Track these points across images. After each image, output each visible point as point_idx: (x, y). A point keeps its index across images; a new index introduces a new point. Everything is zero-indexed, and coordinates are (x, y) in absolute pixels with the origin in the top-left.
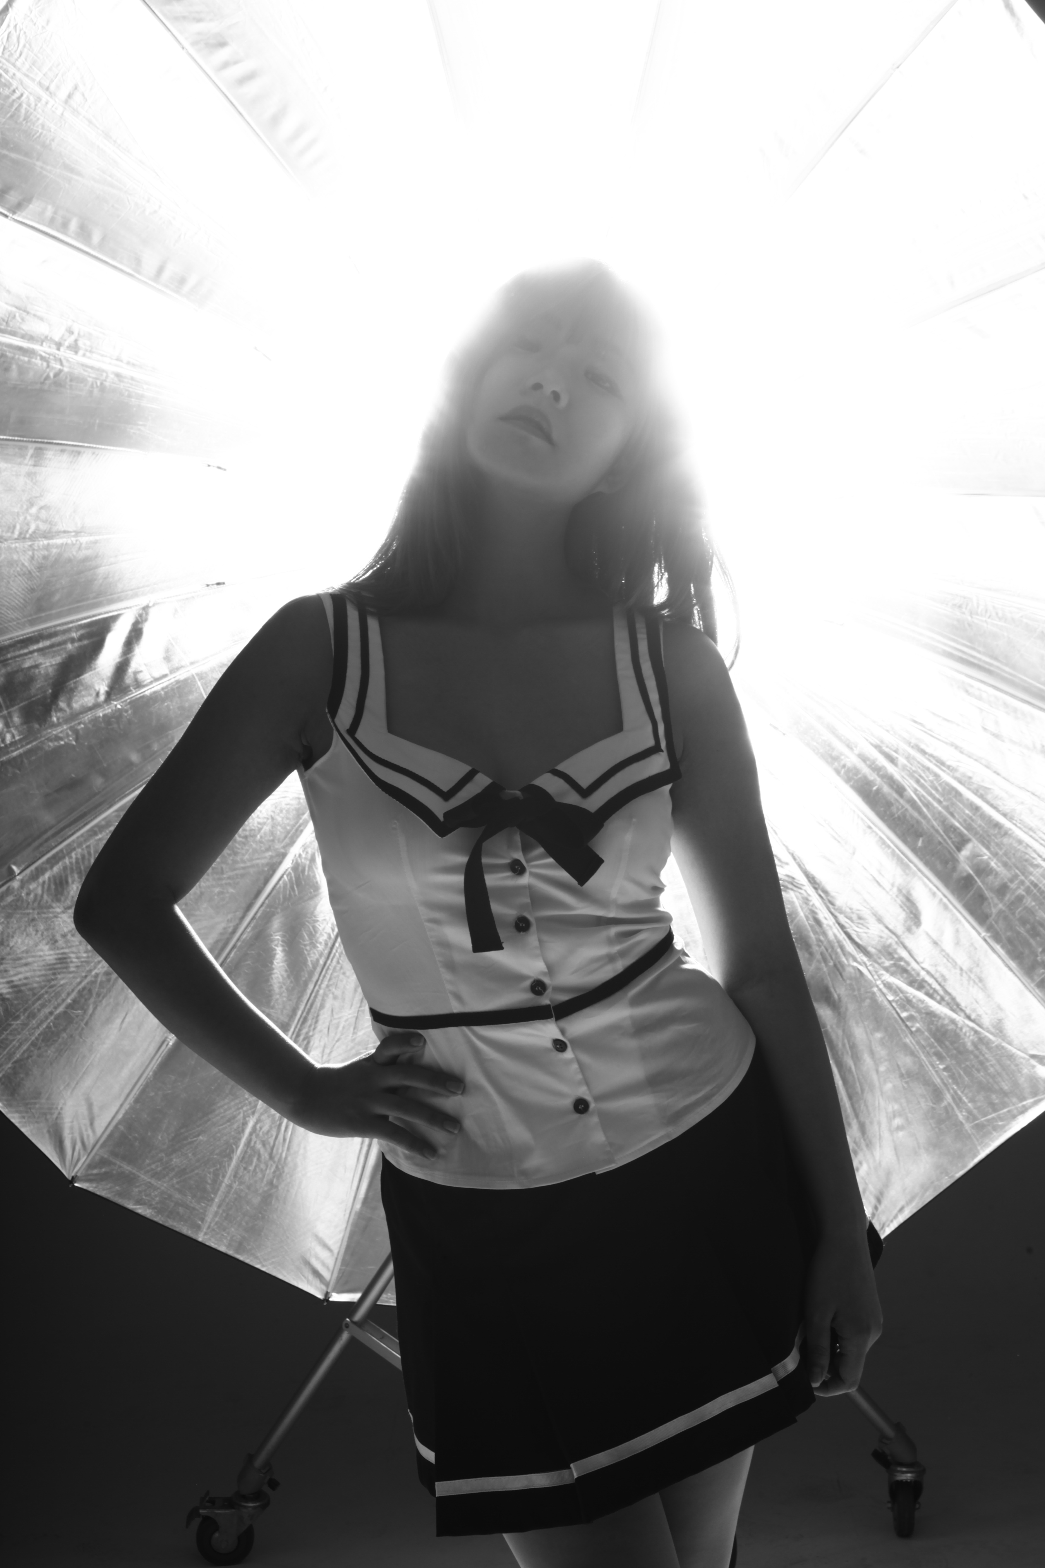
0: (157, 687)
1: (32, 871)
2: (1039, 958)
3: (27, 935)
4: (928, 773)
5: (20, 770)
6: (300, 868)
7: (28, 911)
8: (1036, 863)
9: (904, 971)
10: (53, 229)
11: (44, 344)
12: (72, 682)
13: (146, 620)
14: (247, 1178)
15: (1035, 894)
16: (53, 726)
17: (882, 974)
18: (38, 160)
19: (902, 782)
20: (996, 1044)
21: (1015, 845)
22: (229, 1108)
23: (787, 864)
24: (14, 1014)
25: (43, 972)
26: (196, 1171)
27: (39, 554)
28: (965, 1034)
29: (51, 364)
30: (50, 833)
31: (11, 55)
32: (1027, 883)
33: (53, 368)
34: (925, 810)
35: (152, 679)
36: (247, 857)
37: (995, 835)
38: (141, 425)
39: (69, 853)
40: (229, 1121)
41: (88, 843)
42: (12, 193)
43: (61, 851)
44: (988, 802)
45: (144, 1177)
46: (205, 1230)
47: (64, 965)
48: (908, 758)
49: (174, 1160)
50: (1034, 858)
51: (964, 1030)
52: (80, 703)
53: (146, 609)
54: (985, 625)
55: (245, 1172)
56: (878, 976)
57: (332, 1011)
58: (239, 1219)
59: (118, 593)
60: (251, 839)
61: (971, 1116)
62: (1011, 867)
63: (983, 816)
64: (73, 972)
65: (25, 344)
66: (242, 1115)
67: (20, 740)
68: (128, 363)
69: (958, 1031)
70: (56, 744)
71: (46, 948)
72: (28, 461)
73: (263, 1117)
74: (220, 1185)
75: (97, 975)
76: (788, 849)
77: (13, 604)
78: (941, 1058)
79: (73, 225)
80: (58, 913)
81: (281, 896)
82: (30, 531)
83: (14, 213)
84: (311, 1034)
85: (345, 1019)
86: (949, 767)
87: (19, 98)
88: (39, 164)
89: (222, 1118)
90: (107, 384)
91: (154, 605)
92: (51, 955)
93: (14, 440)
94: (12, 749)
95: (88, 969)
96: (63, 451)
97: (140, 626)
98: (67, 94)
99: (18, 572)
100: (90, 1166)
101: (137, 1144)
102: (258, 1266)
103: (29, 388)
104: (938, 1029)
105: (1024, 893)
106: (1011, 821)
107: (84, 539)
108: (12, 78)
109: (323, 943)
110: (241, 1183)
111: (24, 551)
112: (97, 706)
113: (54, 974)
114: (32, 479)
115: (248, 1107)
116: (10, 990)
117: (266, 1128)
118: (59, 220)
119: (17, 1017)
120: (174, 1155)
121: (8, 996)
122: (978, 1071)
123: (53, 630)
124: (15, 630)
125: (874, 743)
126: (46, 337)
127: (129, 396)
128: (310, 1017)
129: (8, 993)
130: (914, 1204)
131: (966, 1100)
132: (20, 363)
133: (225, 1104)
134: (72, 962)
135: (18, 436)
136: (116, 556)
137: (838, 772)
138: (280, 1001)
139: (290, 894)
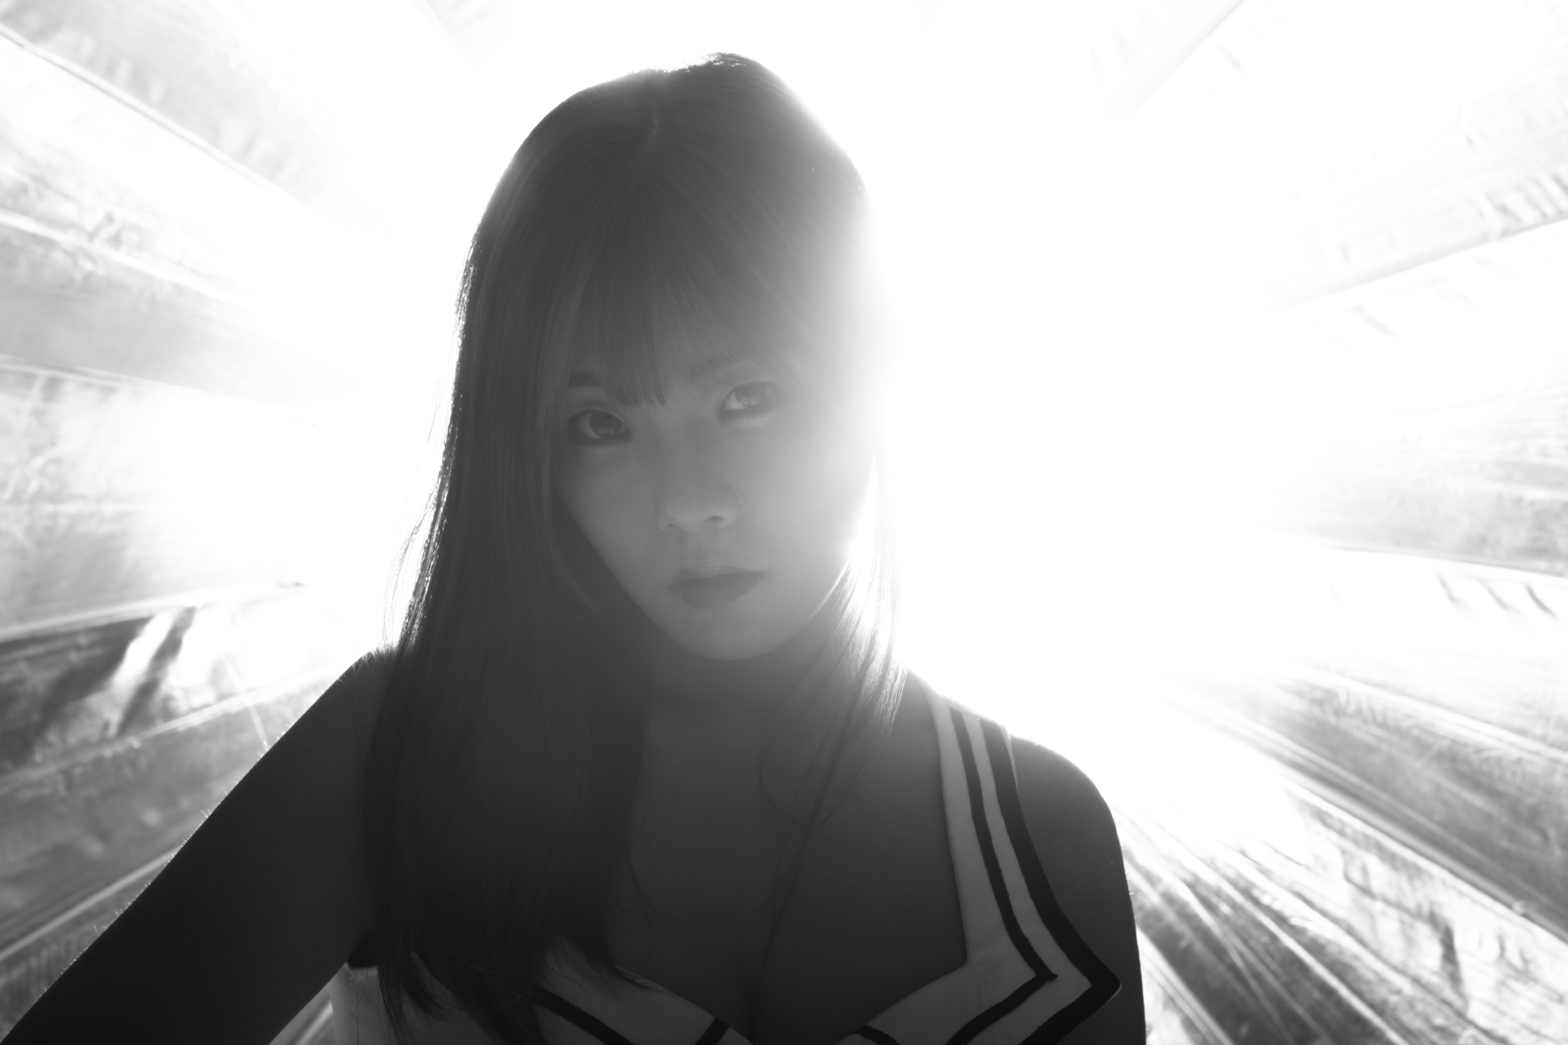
0: (194, 720)
4: (1260, 932)
10: (92, 72)
11: (70, 232)
12: (69, 708)
13: (188, 628)
16: (35, 767)
19: (1223, 940)
27: (40, 525)
29: (79, 263)
34: (1253, 984)
35: (189, 709)
39: (38, 951)
42: (32, 13)
43: (28, 945)
44: (1347, 984)
48: (1234, 905)
52: (78, 736)
53: (189, 614)
54: (1355, 732)
63: (1339, 1002)
65: (41, 230)
70: (35, 791)
72: (36, 393)
79: (123, 70)
82: (30, 492)
83: (36, 43)
86: (1293, 927)
90: (160, 298)
91: (202, 608)
93: (16, 364)
96: (90, 384)
97: (178, 636)
99: (5, 547)
103: (44, 291)
111: (19, 519)
112: (104, 741)
114: (40, 420)
118: (102, 60)
123: (52, 630)
125: (1185, 879)
126: (73, 223)
132: (31, 258)
135: (23, 358)
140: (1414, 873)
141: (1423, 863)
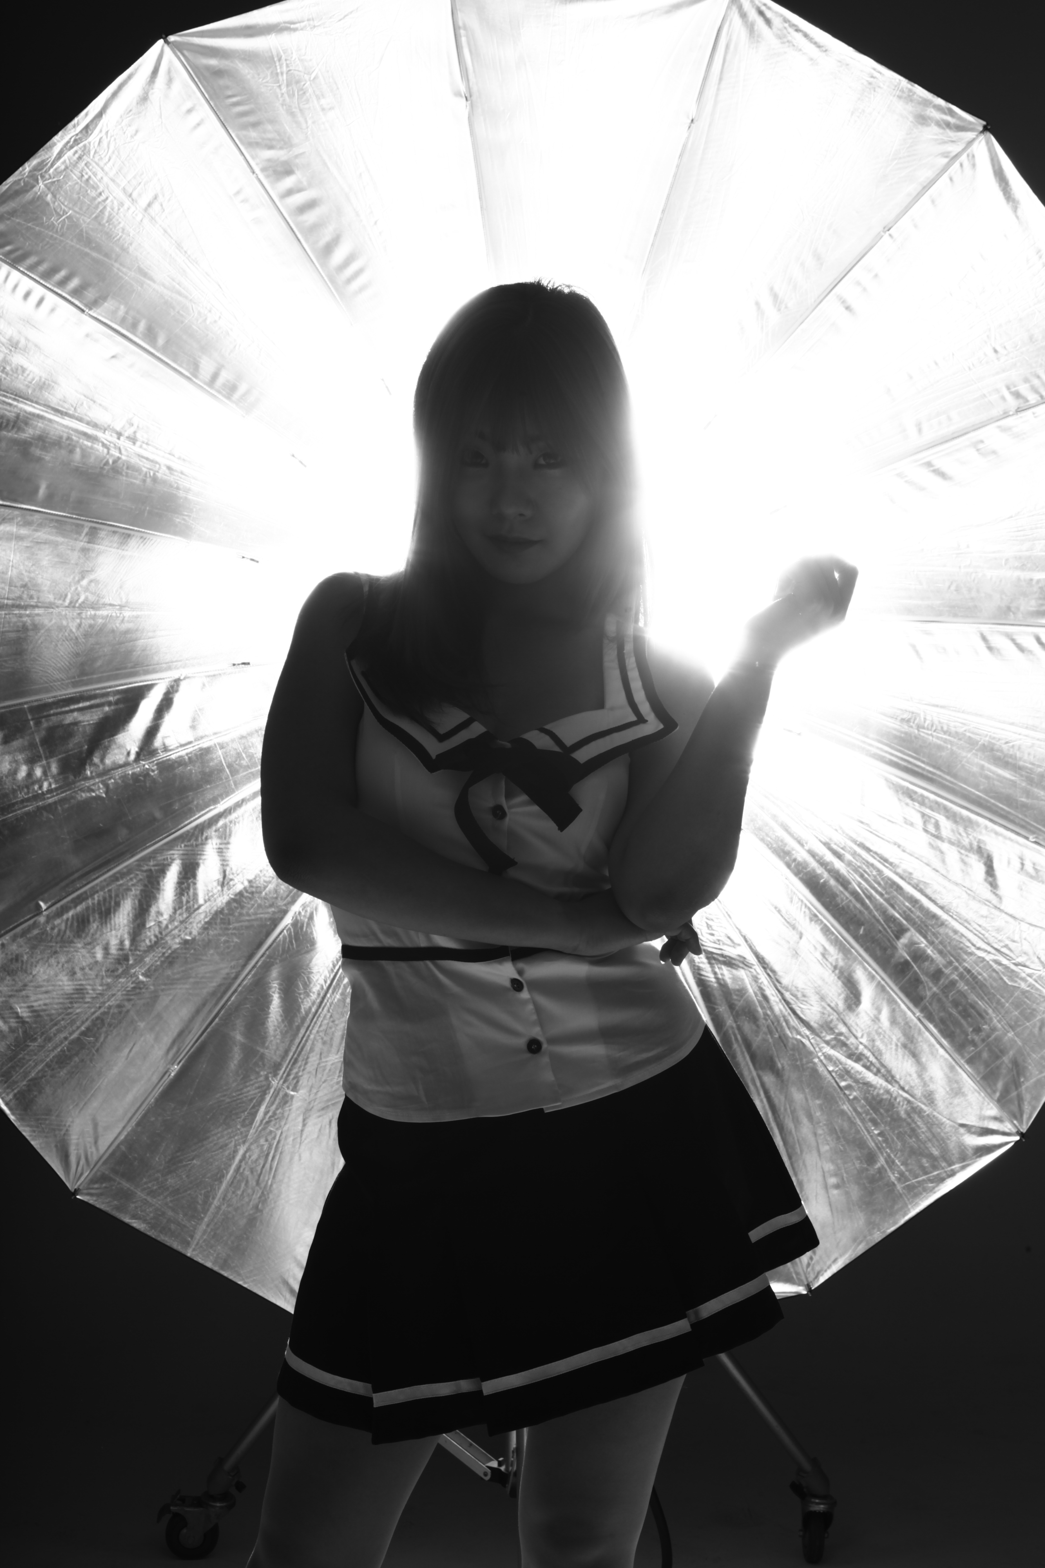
0: (182, 752)
1: (57, 909)
2: (969, 1037)
3: (49, 966)
4: (871, 869)
5: (53, 815)
6: (299, 925)
7: (51, 944)
8: (970, 951)
9: (844, 1044)
10: (123, 328)
11: (107, 432)
12: (106, 740)
13: (177, 691)
14: (234, 1201)
15: (968, 980)
16: (87, 778)
17: (823, 1047)
18: (116, 261)
19: (848, 876)
20: (927, 1113)
21: (951, 934)
22: (222, 1136)
23: (739, 945)
24: (32, 1036)
25: (61, 1001)
26: (189, 1192)
27: (86, 623)
28: (899, 1103)
29: (111, 452)
30: (76, 875)
31: (101, 159)
32: (961, 969)
33: (112, 455)
34: (867, 901)
35: (178, 745)
36: (252, 911)
37: (932, 926)
38: (186, 516)
39: (92, 895)
40: (221, 1148)
41: (110, 888)
42: (90, 289)
43: (85, 892)
44: (927, 896)
45: (140, 1194)
46: (193, 1246)
47: (81, 996)
48: (854, 854)
49: (169, 1180)
50: (968, 947)
51: (898, 1100)
52: (112, 760)
53: (177, 681)
54: (931, 738)
55: (234, 1196)
56: (820, 1049)
57: (321, 1054)
58: (225, 1238)
59: (154, 665)
60: (256, 895)
61: (902, 1177)
62: (946, 954)
63: (922, 908)
64: (88, 1002)
65: (89, 430)
66: (233, 1144)
67: (56, 789)
68: (179, 458)
69: (892, 1100)
70: (88, 795)
71: (65, 978)
72: (83, 538)
73: (253, 1147)
74: (210, 1205)
75: (110, 1007)
76: (740, 932)
77: (59, 665)
78: (875, 1123)
79: (142, 326)
80: (79, 948)
81: (281, 949)
82: (80, 601)
83: (90, 309)
84: (300, 1074)
85: (331, 1063)
86: (891, 864)
87: (105, 201)
88: (117, 265)
89: (215, 1145)
90: (159, 475)
91: (185, 679)
92: (69, 985)
93: (72, 518)
94: (49, 796)
95: (102, 1000)
96: (114, 532)
97: (171, 696)
98: (147, 202)
99: (66, 636)
100: (93, 1181)
101: (136, 1163)
102: (240, 1283)
103: (90, 471)
104: (873, 1098)
105: (957, 978)
106: (947, 914)
107: (127, 614)
108: (100, 181)
109: (316, 993)
110: (229, 1206)
111: (73, 618)
112: (126, 764)
113: (71, 1003)
114: (85, 554)
115: (240, 1137)
116: (30, 1014)
117: (254, 1157)
118: (130, 320)
119: (35, 1040)
120: (169, 1176)
121: (27, 1020)
122: (911, 1137)
123: (93, 692)
124: (59, 690)
125: (823, 841)
126: (109, 426)
127: (178, 488)
128: (301, 1058)
129: (29, 1017)
130: (847, 1256)
131: (899, 1164)
132: (84, 447)
133: (218, 1133)
134: (88, 993)
135: (76, 515)
136: (154, 631)
137: (788, 866)
138: (274, 1043)
139: (289, 947)
140: (968, 824)
141: (973, 817)
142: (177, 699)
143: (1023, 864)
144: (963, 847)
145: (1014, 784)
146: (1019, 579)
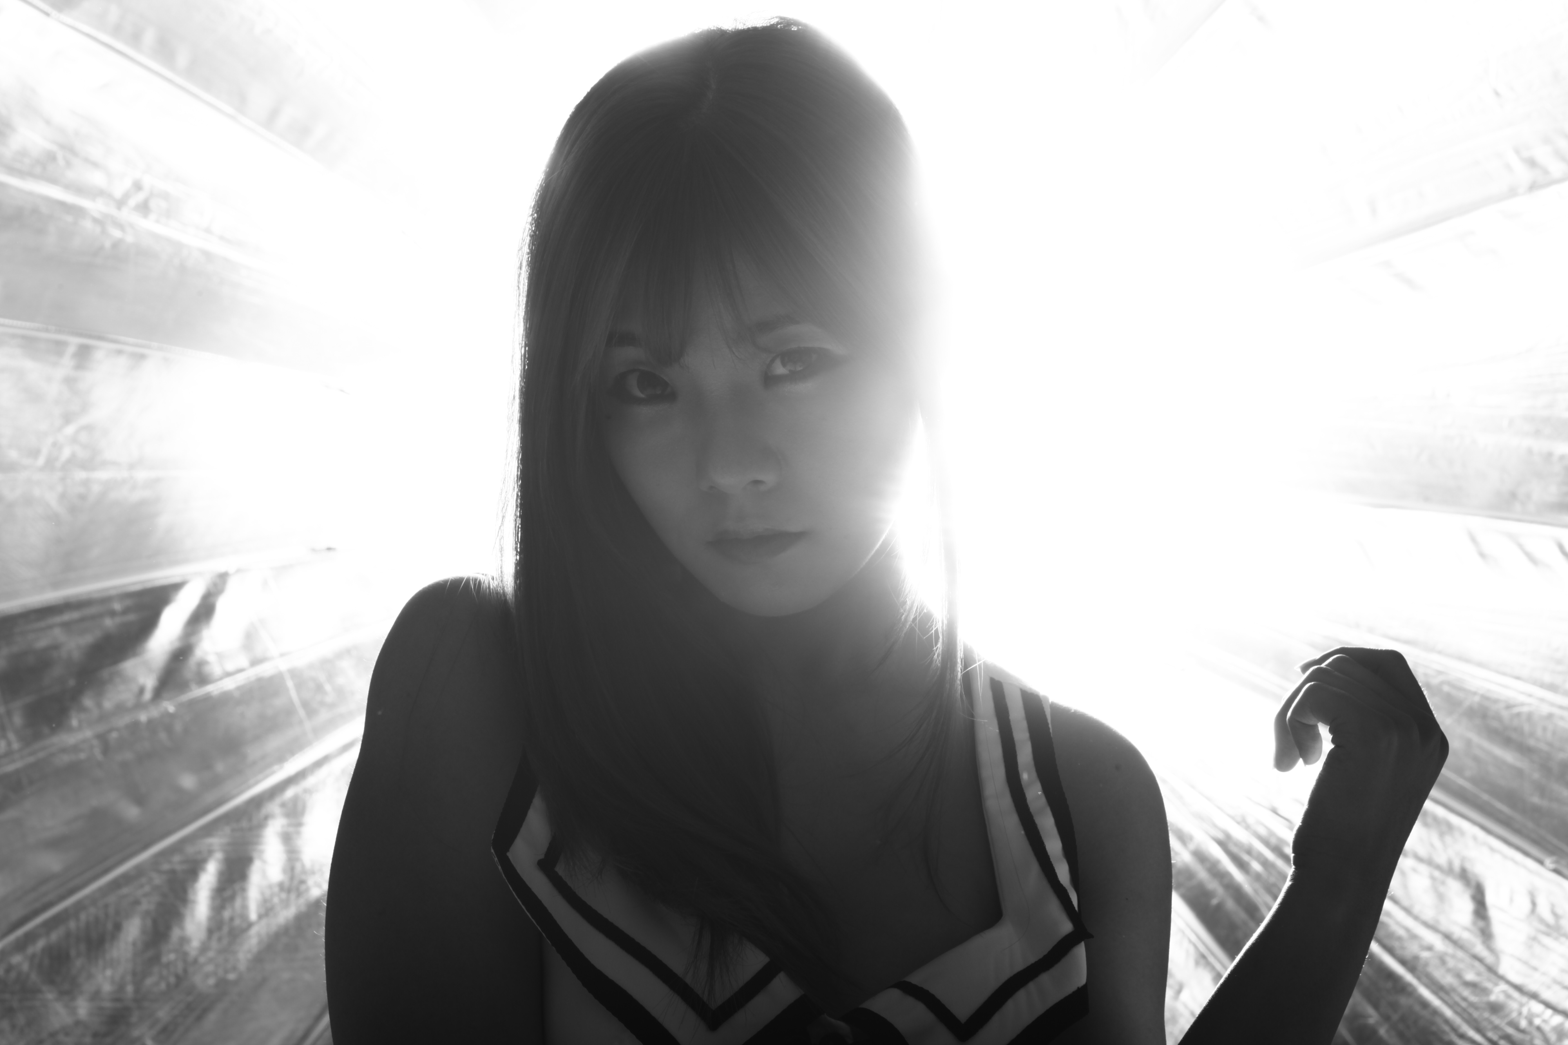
0: (228, 685)
1: (18, 938)
5: (14, 791)
10: (117, 40)
11: (98, 200)
12: (105, 672)
13: (221, 593)
16: (70, 729)
21: (1417, 1008)
27: (73, 492)
29: (107, 230)
33: (110, 236)
35: (222, 674)
39: (77, 914)
41: (107, 901)
43: (66, 909)
53: (222, 579)
59: (187, 552)
65: (69, 198)
67: (19, 749)
70: (71, 756)
72: (67, 361)
77: (29, 558)
79: (149, 38)
80: (50, 1001)
83: (60, 11)
90: (188, 265)
91: (234, 574)
96: (121, 351)
97: (212, 600)
103: (75, 259)
107: (141, 475)
111: (51, 486)
112: (139, 706)
114: (71, 387)
118: (128, 28)
125: (1217, 838)
126: (102, 191)
132: (61, 226)
135: (55, 326)
140: (1445, 829)
141: (1454, 819)
142: (222, 604)
143: (1534, 904)
144: (1438, 867)
145: (1519, 773)
146: (1530, 451)
